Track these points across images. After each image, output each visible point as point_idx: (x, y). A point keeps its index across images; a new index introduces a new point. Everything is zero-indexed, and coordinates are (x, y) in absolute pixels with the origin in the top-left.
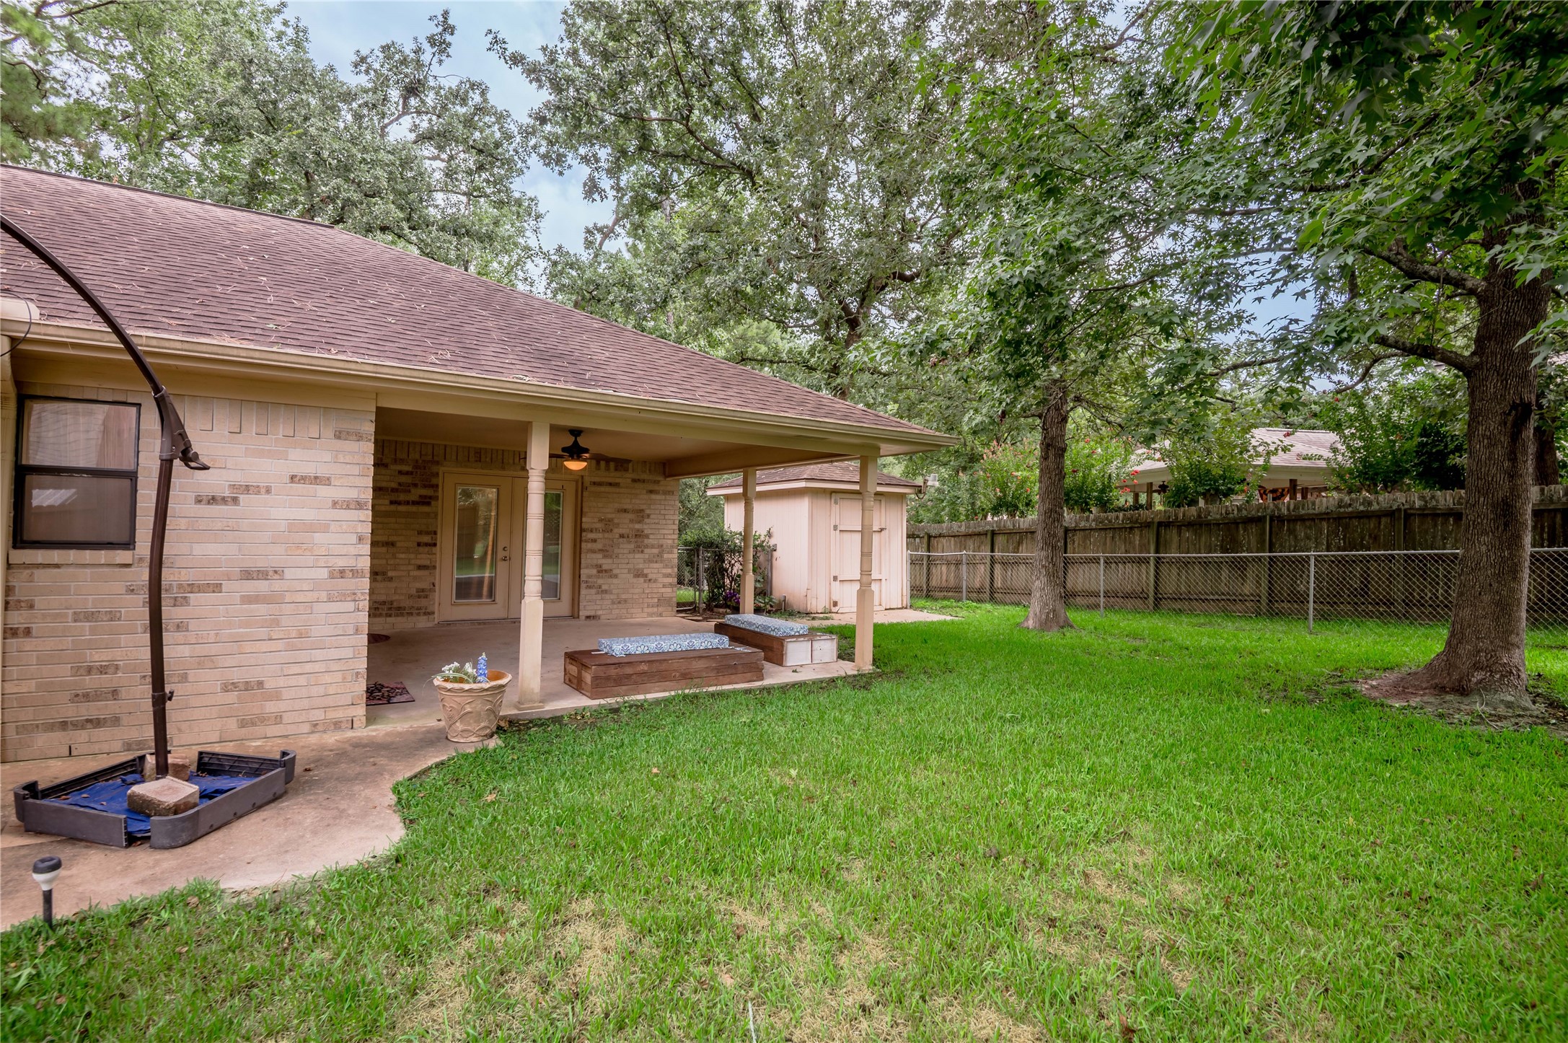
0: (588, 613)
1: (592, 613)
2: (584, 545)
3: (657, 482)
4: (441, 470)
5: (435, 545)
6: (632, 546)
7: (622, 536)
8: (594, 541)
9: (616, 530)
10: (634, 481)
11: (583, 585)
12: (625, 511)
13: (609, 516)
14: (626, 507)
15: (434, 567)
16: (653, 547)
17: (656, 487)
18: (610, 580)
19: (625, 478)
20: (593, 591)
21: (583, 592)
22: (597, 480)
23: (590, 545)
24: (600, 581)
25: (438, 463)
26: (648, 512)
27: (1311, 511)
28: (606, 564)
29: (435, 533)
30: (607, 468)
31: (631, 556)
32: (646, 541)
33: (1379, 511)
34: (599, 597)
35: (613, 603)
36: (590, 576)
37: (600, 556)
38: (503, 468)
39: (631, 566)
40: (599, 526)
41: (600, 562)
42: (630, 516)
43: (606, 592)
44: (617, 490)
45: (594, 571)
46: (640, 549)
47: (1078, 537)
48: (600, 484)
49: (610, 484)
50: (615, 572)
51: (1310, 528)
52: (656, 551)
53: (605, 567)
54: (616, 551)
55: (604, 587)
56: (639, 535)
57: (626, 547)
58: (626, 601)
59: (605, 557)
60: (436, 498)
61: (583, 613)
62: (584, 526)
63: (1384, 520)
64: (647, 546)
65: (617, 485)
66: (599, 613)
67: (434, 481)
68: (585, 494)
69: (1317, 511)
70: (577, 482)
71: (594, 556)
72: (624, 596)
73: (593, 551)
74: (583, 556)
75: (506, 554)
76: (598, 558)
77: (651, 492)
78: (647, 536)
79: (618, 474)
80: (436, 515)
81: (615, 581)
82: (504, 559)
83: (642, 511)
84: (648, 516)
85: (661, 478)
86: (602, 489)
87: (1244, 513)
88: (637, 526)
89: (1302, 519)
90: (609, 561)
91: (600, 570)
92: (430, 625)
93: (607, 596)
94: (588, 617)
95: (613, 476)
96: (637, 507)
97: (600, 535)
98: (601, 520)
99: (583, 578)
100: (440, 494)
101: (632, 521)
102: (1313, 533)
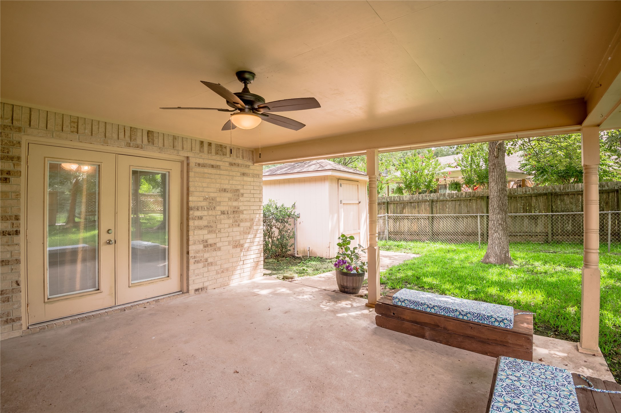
0: (197, 287)
1: (200, 286)
2: (191, 223)
3: (247, 166)
4: (24, 139)
5: (17, 233)
6: (231, 221)
7: (223, 213)
8: (200, 218)
9: (218, 208)
10: (231, 164)
11: (192, 261)
12: (225, 190)
13: (212, 195)
14: (225, 187)
15: (18, 261)
16: (246, 220)
17: (246, 171)
18: (214, 254)
19: (224, 161)
20: (201, 265)
21: (192, 267)
22: (201, 161)
23: (197, 223)
24: (206, 255)
25: (19, 129)
26: (242, 191)
27: (572, 190)
28: (211, 238)
29: (17, 218)
30: (209, 152)
31: (230, 230)
32: (242, 216)
33: (609, 189)
34: (206, 269)
35: (217, 273)
36: (197, 252)
37: (205, 232)
38: (106, 143)
39: (230, 239)
40: (204, 204)
41: (206, 237)
42: (229, 195)
43: (211, 264)
44: (218, 172)
45: (201, 247)
46: (237, 223)
47: (439, 205)
48: (204, 166)
49: (213, 166)
50: (218, 245)
51: (572, 198)
52: (248, 224)
53: (210, 242)
54: (219, 226)
55: (210, 260)
56: (236, 211)
57: (226, 222)
58: (227, 270)
59: (210, 232)
60: (18, 174)
61: (192, 288)
62: (191, 204)
63: (611, 194)
64: (242, 221)
65: (218, 167)
66: (206, 284)
67: (14, 152)
68: (191, 174)
69: (576, 190)
70: (182, 162)
71: (201, 232)
72: (226, 266)
73: (200, 228)
74: (191, 233)
75: (111, 237)
76: (203, 234)
77: (244, 174)
78: (242, 212)
79: (218, 157)
80: (18, 195)
81: (219, 253)
82: (109, 243)
83: (237, 190)
84: (242, 194)
85: (250, 163)
86: (206, 170)
87: (536, 191)
88: (235, 204)
89: (567, 194)
90: (214, 236)
91: (206, 245)
92: (17, 334)
93: (212, 268)
94: (197, 290)
95: (214, 159)
96: (234, 187)
97: (205, 213)
98: (205, 199)
99: (191, 254)
100: (23, 168)
101: (230, 199)
102: (573, 201)
